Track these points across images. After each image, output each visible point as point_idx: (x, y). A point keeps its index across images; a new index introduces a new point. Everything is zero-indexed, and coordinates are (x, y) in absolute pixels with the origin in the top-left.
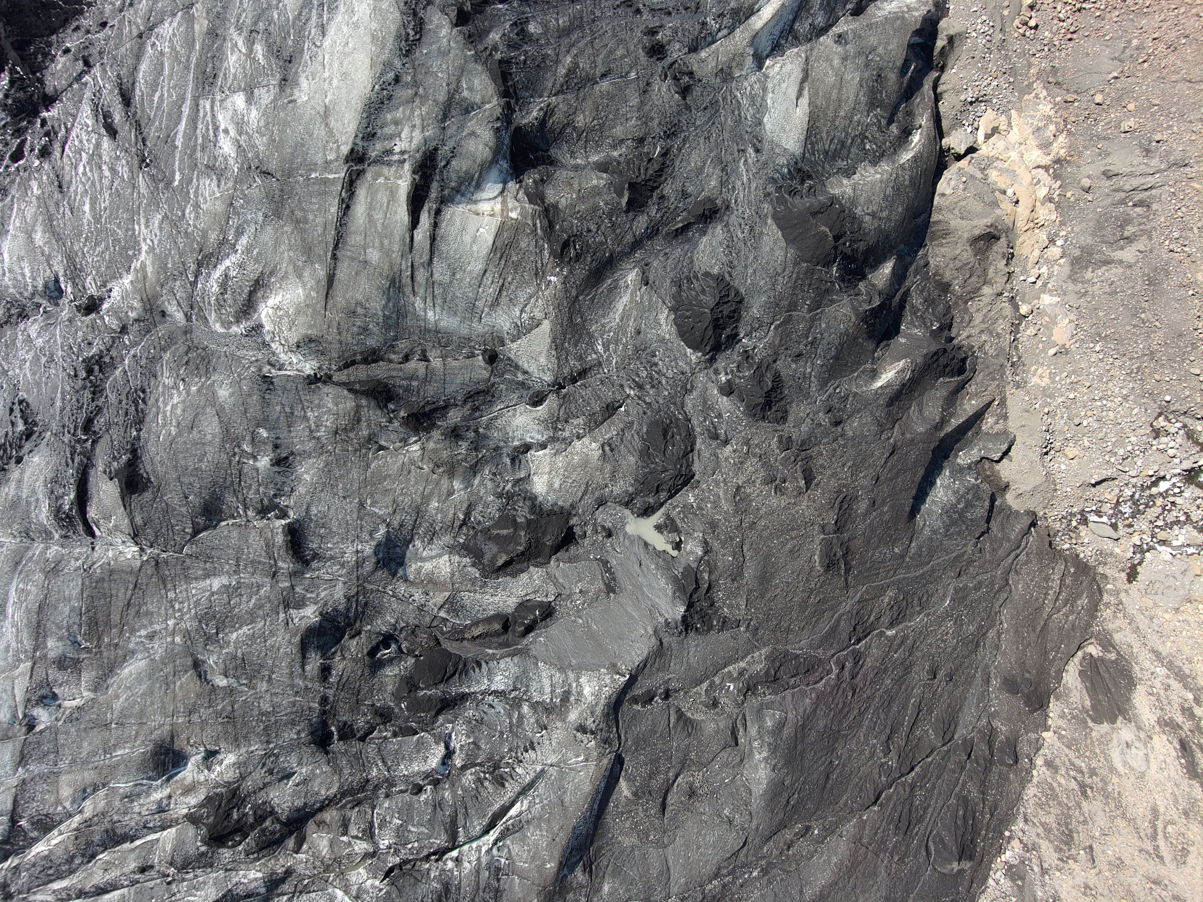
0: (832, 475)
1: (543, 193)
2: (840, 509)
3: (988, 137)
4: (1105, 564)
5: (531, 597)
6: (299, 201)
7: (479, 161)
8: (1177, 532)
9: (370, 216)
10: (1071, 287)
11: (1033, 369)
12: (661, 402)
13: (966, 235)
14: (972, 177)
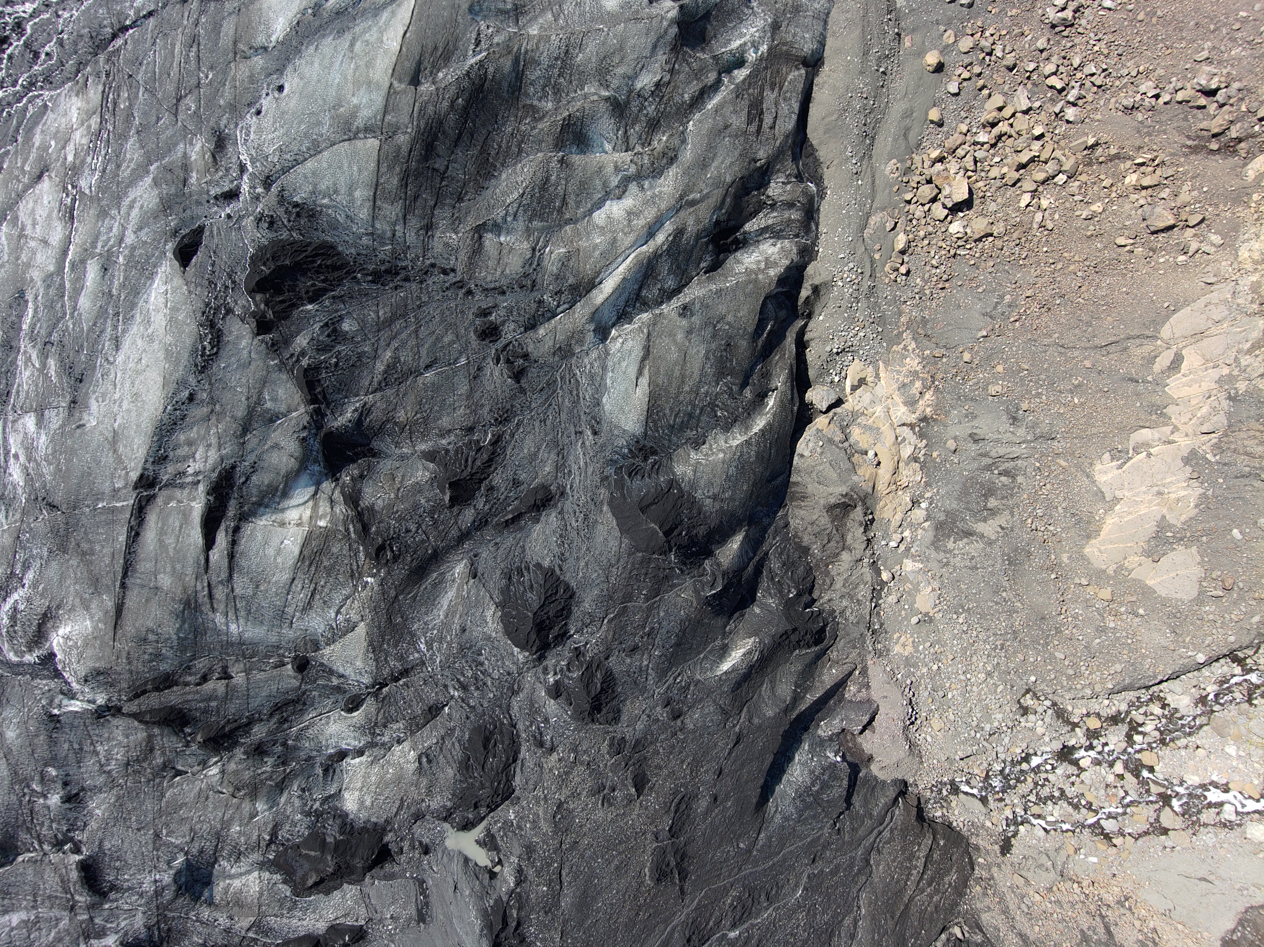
0: (668, 776)
1: (360, 491)
2: (676, 812)
3: (854, 388)
4: (977, 835)
5: (341, 921)
6: (85, 533)
7: (283, 472)
8: (1050, 808)
9: (161, 541)
10: (934, 555)
11: (895, 636)
12: (486, 705)
13: (822, 502)
14: (831, 441)
